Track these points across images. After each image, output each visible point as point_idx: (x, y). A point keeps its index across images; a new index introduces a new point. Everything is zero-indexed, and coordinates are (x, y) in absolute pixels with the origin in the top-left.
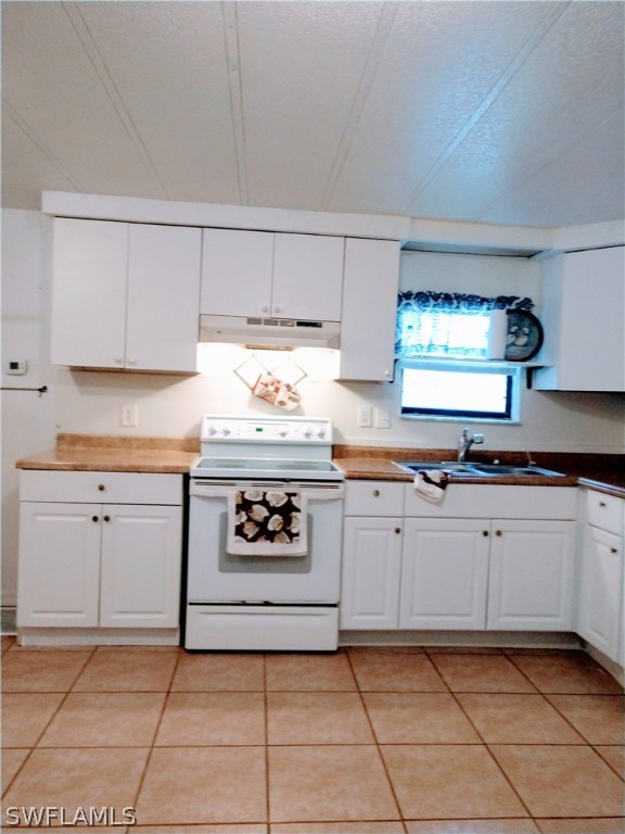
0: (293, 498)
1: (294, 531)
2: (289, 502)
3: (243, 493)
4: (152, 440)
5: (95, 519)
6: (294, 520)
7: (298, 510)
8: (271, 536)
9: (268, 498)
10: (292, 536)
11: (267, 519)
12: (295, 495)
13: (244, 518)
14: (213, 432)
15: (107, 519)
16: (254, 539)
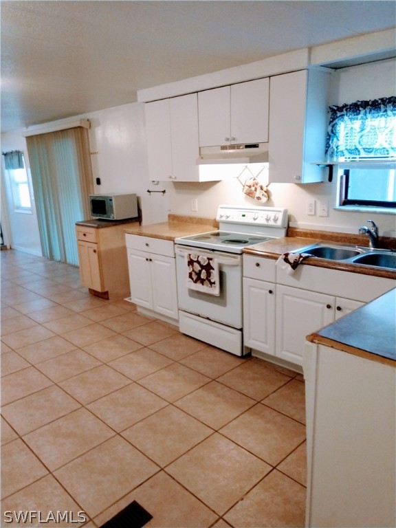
0: (210, 261)
1: (212, 281)
2: (209, 264)
3: (190, 255)
4: (201, 219)
5: (147, 260)
6: (212, 274)
7: (213, 269)
8: (202, 282)
9: (200, 260)
10: (212, 283)
11: (200, 271)
12: (211, 259)
13: (191, 269)
14: (221, 217)
15: (151, 260)
16: (195, 282)
